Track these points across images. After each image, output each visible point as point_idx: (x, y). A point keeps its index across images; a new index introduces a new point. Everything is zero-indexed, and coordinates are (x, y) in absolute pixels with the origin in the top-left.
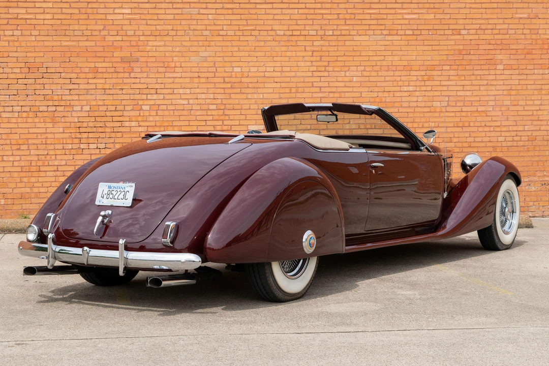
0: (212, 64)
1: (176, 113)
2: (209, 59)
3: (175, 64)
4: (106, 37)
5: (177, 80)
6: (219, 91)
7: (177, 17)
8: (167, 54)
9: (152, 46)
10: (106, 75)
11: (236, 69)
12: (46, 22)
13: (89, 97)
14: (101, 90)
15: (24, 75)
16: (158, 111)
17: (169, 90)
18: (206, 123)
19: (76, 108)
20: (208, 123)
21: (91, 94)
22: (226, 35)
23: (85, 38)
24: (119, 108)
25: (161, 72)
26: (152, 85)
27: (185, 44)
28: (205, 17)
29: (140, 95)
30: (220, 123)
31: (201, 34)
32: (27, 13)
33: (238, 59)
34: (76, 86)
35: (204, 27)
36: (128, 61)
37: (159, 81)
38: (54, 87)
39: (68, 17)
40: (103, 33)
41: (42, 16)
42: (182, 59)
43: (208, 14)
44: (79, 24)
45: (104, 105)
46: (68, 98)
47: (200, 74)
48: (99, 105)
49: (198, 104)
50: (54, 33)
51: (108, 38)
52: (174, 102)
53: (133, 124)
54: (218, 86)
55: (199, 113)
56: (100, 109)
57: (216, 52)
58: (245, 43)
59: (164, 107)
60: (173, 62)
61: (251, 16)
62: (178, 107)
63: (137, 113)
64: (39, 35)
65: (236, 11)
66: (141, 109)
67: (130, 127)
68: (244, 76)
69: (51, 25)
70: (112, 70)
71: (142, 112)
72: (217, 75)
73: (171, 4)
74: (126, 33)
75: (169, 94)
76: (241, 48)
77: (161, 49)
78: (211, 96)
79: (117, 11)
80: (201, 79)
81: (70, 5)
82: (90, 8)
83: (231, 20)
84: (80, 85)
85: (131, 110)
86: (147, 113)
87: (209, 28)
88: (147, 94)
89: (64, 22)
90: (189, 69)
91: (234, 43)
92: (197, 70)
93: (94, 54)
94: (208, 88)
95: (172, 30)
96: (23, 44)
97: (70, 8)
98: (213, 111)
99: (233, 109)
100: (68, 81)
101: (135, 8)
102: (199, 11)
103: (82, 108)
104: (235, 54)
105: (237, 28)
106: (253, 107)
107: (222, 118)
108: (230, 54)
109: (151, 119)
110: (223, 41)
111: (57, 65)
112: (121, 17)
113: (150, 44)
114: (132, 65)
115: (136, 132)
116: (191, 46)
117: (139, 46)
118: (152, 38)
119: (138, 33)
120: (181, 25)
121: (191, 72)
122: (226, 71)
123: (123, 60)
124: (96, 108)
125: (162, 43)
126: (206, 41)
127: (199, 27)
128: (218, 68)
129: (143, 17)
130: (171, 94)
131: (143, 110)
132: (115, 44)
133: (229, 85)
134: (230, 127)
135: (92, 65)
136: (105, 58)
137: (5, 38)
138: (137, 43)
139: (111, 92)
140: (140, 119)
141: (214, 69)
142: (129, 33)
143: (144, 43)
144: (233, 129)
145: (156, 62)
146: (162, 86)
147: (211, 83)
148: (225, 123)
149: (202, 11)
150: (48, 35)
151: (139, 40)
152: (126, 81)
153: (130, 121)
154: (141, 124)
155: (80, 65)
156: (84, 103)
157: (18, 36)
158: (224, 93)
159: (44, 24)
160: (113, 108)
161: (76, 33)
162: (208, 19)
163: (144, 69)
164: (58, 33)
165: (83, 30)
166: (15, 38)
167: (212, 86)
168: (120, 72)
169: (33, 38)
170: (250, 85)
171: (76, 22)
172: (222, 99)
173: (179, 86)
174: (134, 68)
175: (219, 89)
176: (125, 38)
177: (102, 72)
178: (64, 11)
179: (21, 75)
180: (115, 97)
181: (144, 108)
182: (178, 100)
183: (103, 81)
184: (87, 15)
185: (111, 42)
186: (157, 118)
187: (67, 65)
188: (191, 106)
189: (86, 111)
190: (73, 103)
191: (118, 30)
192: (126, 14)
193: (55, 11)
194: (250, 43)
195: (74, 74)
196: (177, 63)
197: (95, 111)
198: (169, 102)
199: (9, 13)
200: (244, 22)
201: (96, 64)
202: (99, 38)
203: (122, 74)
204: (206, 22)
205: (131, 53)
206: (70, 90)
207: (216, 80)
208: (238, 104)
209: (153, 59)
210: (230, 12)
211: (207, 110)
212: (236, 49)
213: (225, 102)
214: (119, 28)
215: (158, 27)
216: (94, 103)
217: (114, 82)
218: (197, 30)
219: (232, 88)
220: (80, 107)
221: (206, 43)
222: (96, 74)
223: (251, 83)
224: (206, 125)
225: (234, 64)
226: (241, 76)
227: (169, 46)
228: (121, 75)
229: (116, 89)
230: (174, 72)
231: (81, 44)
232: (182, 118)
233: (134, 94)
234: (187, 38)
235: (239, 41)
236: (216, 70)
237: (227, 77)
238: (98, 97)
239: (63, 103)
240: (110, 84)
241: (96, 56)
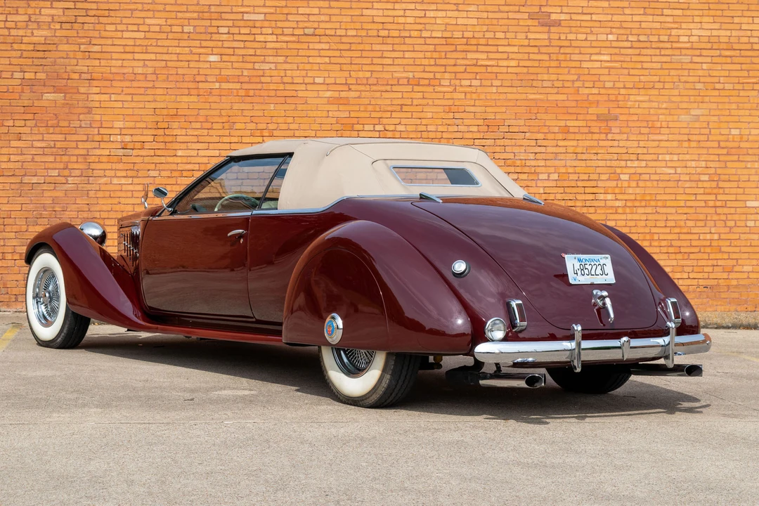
0: (705, 125)
1: (661, 184)
2: (702, 119)
3: (661, 124)
4: (580, 89)
5: (663, 144)
6: (712, 158)
7: (665, 66)
8: (652, 111)
9: (635, 101)
10: (578, 137)
11: (734, 132)
12: (510, 70)
13: (557, 163)
14: (571, 155)
15: (482, 134)
16: (639, 182)
17: (653, 155)
18: (696, 197)
19: (541, 177)
20: (699, 197)
21: (561, 160)
22: (723, 89)
23: (555, 90)
24: (593, 177)
25: (643, 134)
26: (633, 149)
27: (674, 99)
28: (698, 66)
29: (618, 161)
30: (713, 197)
31: (693, 88)
32: (488, 59)
33: (736, 119)
34: (543, 149)
35: (696, 79)
36: (605, 119)
37: (642, 144)
38: (516, 150)
39: (536, 64)
40: (577, 84)
41: (505, 63)
42: (669, 118)
43: (702, 63)
44: (548, 73)
45: (575, 173)
46: (533, 163)
47: (691, 137)
48: (569, 173)
49: (687, 174)
50: (518, 83)
51: (583, 91)
52: (659, 171)
53: (609, 197)
54: (711, 151)
55: (688, 185)
56: (570, 178)
57: (710, 109)
58: (746, 100)
59: (647, 177)
60: (658, 121)
61: (754, 65)
62: (663, 177)
63: (614, 184)
64: (501, 86)
65: (736, 60)
66: (619, 179)
67: (605, 200)
68: (744, 140)
69: (516, 73)
70: (586, 130)
71: (619, 182)
72: (711, 138)
73: (659, 50)
74: (604, 85)
75: (653, 160)
76: (740, 105)
77: (645, 105)
78: (703, 164)
79: (594, 57)
80: (692, 143)
81: (539, 50)
82: (562, 54)
83: (729, 70)
84: (548, 148)
85: (607, 180)
86: (626, 184)
87: (702, 79)
88: (627, 160)
89: (532, 70)
90: (676, 131)
91: (733, 99)
92: (687, 131)
93: (564, 110)
94: (699, 154)
95: (659, 82)
96: (483, 97)
97: (539, 53)
98: (705, 183)
99: (729, 181)
100: (533, 143)
101: (616, 54)
102: (692, 59)
103: (549, 176)
104: (733, 112)
105: (736, 80)
106: (752, 178)
107: (715, 191)
108: (727, 113)
109: (630, 191)
110: (719, 96)
111: (522, 122)
112: (598, 65)
113: (632, 98)
114: (610, 124)
115: (612, 207)
116: (681, 102)
117: (618, 101)
118: (634, 91)
119: (618, 85)
120: (669, 75)
121: (680, 134)
122: (722, 133)
123: (599, 118)
124: (565, 177)
125: (646, 98)
126: (699, 96)
127: (691, 79)
128: (712, 130)
129: (625, 65)
130: (656, 160)
131: (621, 180)
132: (591, 98)
133: (725, 151)
134: (724, 202)
135: (562, 123)
136: (579, 116)
137: (461, 89)
138: (617, 97)
139: (584, 157)
140: (617, 191)
141: (707, 131)
142: (608, 85)
143: (625, 97)
144: (728, 206)
145: (638, 120)
146: (645, 151)
147: (703, 147)
148: (720, 197)
149: (696, 59)
150: (511, 87)
151: (619, 94)
152: (602, 143)
153: (605, 193)
154: (619, 197)
155: (548, 123)
156: (552, 170)
157: (476, 86)
158: (719, 161)
159: (507, 73)
160: (586, 177)
161: (545, 84)
162: (702, 69)
163: (624, 130)
164: (524, 83)
165: (553, 81)
166: (473, 89)
167: (705, 151)
168: (594, 133)
169: (494, 90)
170: (750, 152)
171: (545, 70)
172: (715, 168)
173: (664, 151)
174: (613, 128)
175: (712, 156)
176: (603, 91)
177: (574, 133)
178: (532, 56)
179: (478, 134)
180: (589, 163)
181: (623, 177)
182: (664, 169)
183: (574, 143)
184: (558, 62)
185: (586, 96)
186: (638, 190)
187: (532, 123)
188: (678, 175)
189: (553, 180)
190: (538, 170)
191: (594, 81)
192: (605, 61)
193: (520, 56)
194: (751, 99)
195: (540, 134)
196: (663, 123)
197: (564, 180)
198: (652, 171)
199: (467, 59)
200: (745, 74)
201: (568, 122)
202: (572, 90)
203: (598, 135)
204: (700, 73)
205: (609, 110)
206: (536, 153)
207: (709, 145)
208: (736, 175)
209: (635, 118)
210: (729, 60)
211: (697, 181)
212: (734, 106)
213: (719, 171)
214: (595, 78)
215: (642, 77)
216: (563, 170)
217: (588, 145)
218: (688, 82)
219: (728, 154)
220: (547, 175)
221: (699, 99)
222: (567, 135)
223: (752, 148)
224: (696, 200)
225: (731, 125)
226: (739, 140)
227: (655, 102)
228: (596, 136)
229: (590, 153)
230: (660, 133)
231: (551, 97)
232: (668, 191)
233: (611, 160)
234: (676, 92)
235: (738, 96)
236: (710, 132)
237: (722, 141)
238: (569, 163)
239: (526, 170)
240: (583, 147)
241: (568, 113)
